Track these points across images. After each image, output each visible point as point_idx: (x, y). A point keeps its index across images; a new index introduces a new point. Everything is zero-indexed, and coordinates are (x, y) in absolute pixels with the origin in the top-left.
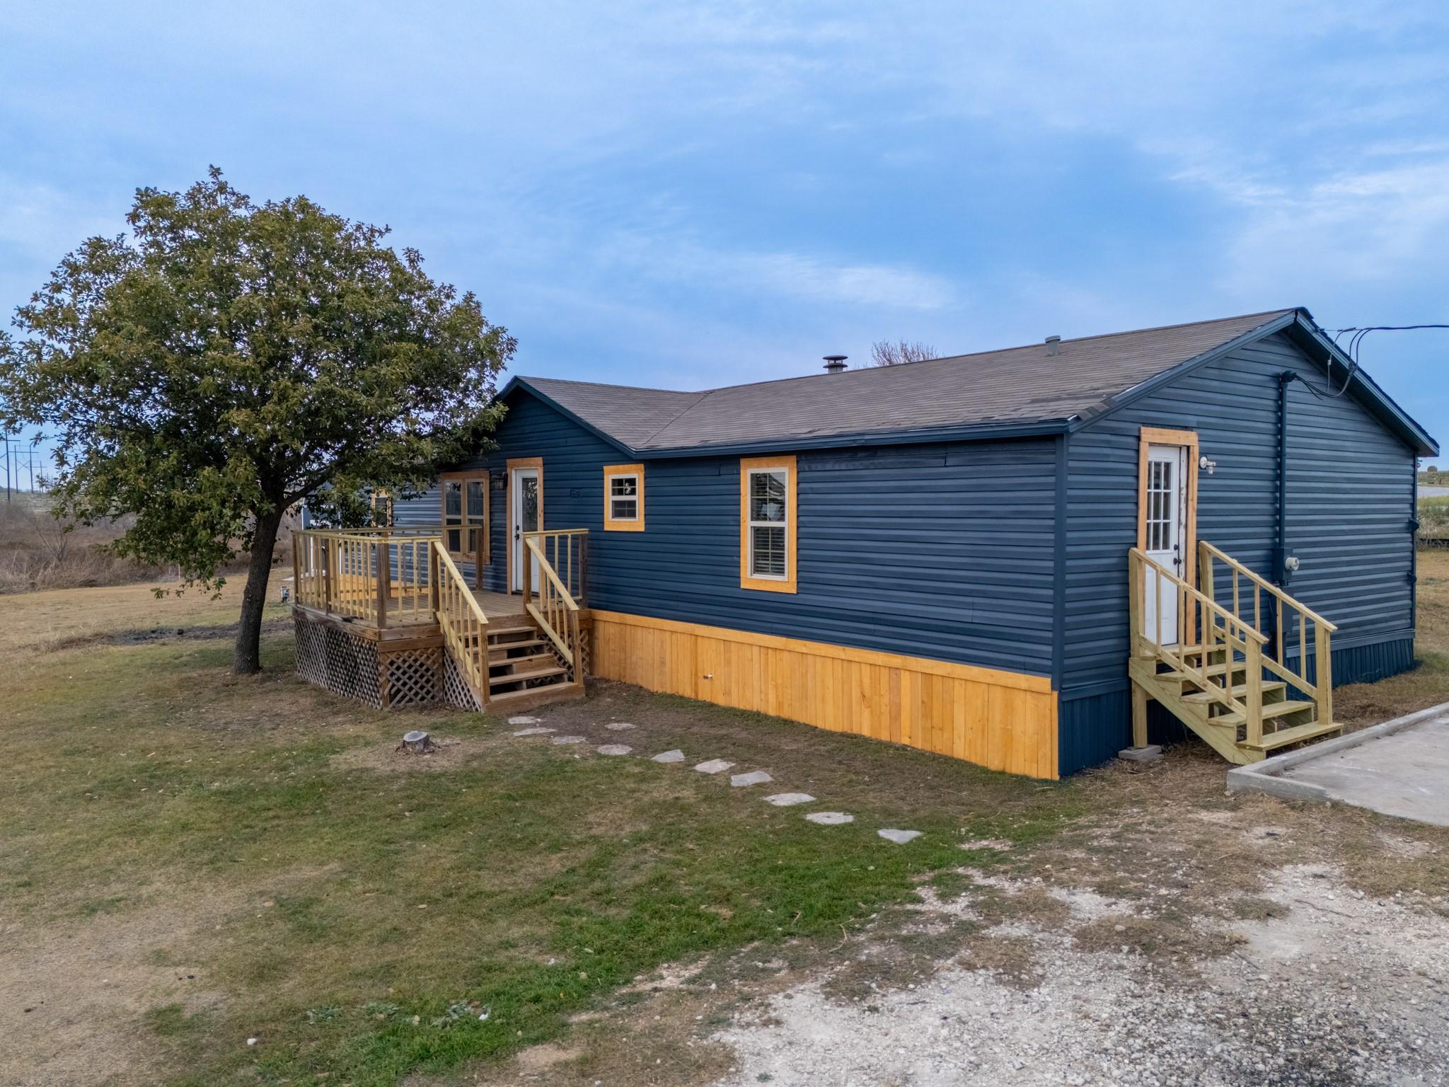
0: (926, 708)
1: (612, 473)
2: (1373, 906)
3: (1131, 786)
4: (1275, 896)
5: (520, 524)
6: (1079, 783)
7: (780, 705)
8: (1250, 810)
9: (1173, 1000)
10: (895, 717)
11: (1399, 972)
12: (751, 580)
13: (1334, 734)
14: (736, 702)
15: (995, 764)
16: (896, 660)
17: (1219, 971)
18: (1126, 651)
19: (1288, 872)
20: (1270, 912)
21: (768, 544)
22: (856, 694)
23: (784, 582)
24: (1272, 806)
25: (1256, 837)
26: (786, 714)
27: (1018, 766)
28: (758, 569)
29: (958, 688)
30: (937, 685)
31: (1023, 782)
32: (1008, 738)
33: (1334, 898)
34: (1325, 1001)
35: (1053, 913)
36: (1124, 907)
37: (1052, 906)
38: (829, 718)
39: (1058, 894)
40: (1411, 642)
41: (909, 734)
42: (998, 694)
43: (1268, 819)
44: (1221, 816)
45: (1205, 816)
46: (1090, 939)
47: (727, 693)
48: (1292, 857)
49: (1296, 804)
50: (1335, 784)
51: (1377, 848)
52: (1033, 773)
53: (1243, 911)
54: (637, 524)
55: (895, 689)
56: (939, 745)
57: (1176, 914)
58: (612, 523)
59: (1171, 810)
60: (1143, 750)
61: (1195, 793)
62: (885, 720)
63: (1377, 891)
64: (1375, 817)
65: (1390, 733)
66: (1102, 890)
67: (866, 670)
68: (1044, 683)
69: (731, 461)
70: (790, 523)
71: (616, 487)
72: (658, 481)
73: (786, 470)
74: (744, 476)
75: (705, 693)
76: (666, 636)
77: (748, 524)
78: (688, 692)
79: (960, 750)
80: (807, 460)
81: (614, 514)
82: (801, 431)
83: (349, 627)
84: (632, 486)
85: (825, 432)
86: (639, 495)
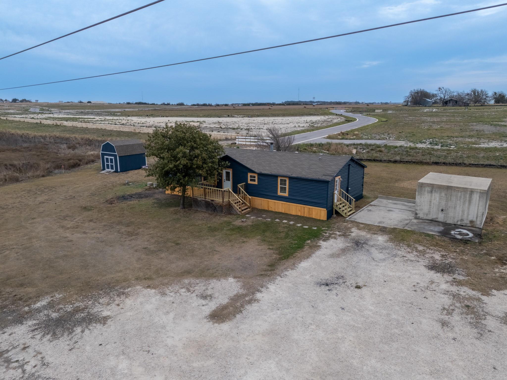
0: (309, 212)
1: (249, 175)
2: (359, 231)
3: (335, 220)
4: (352, 231)
5: (225, 179)
6: (329, 220)
7: (285, 211)
8: (348, 223)
9: (347, 239)
10: (304, 213)
11: (361, 236)
12: (279, 193)
13: (354, 212)
14: (276, 210)
15: (318, 218)
16: (305, 206)
17: (349, 237)
18: (333, 204)
19: (353, 229)
20: (352, 232)
21: (283, 190)
22: (298, 210)
23: (286, 194)
24: (350, 222)
25: (349, 226)
26: (286, 212)
27: (322, 219)
28: (281, 192)
29: (314, 210)
30: (311, 209)
31: (323, 221)
32: (320, 216)
33: (357, 231)
34: (357, 238)
35: (336, 234)
36: (341, 233)
37: (335, 234)
38: (294, 213)
39: (335, 232)
40: (362, 194)
41: (306, 215)
42: (319, 210)
43: (350, 224)
44: (346, 224)
45: (344, 224)
46: (340, 236)
47: (275, 209)
48: (353, 227)
49: (352, 222)
50: (355, 219)
51: (360, 226)
52: (324, 219)
53: (350, 232)
54: (256, 183)
55: (304, 209)
56: (311, 216)
57: (345, 233)
58: (249, 182)
59: (341, 223)
60: (335, 216)
61: (342, 221)
62: (303, 213)
63: (360, 230)
64: (359, 223)
65: (360, 211)
66: (339, 232)
67: (300, 207)
68: (325, 209)
69: (276, 177)
70: (287, 187)
71: (251, 176)
72: (261, 177)
73: (287, 179)
74: (279, 179)
75: (270, 209)
76: (262, 201)
77: (279, 186)
78: (267, 209)
79: (314, 217)
80: (291, 178)
81: (250, 181)
82: (289, 174)
83: (213, 202)
84: (254, 177)
85: (294, 175)
86: (256, 179)
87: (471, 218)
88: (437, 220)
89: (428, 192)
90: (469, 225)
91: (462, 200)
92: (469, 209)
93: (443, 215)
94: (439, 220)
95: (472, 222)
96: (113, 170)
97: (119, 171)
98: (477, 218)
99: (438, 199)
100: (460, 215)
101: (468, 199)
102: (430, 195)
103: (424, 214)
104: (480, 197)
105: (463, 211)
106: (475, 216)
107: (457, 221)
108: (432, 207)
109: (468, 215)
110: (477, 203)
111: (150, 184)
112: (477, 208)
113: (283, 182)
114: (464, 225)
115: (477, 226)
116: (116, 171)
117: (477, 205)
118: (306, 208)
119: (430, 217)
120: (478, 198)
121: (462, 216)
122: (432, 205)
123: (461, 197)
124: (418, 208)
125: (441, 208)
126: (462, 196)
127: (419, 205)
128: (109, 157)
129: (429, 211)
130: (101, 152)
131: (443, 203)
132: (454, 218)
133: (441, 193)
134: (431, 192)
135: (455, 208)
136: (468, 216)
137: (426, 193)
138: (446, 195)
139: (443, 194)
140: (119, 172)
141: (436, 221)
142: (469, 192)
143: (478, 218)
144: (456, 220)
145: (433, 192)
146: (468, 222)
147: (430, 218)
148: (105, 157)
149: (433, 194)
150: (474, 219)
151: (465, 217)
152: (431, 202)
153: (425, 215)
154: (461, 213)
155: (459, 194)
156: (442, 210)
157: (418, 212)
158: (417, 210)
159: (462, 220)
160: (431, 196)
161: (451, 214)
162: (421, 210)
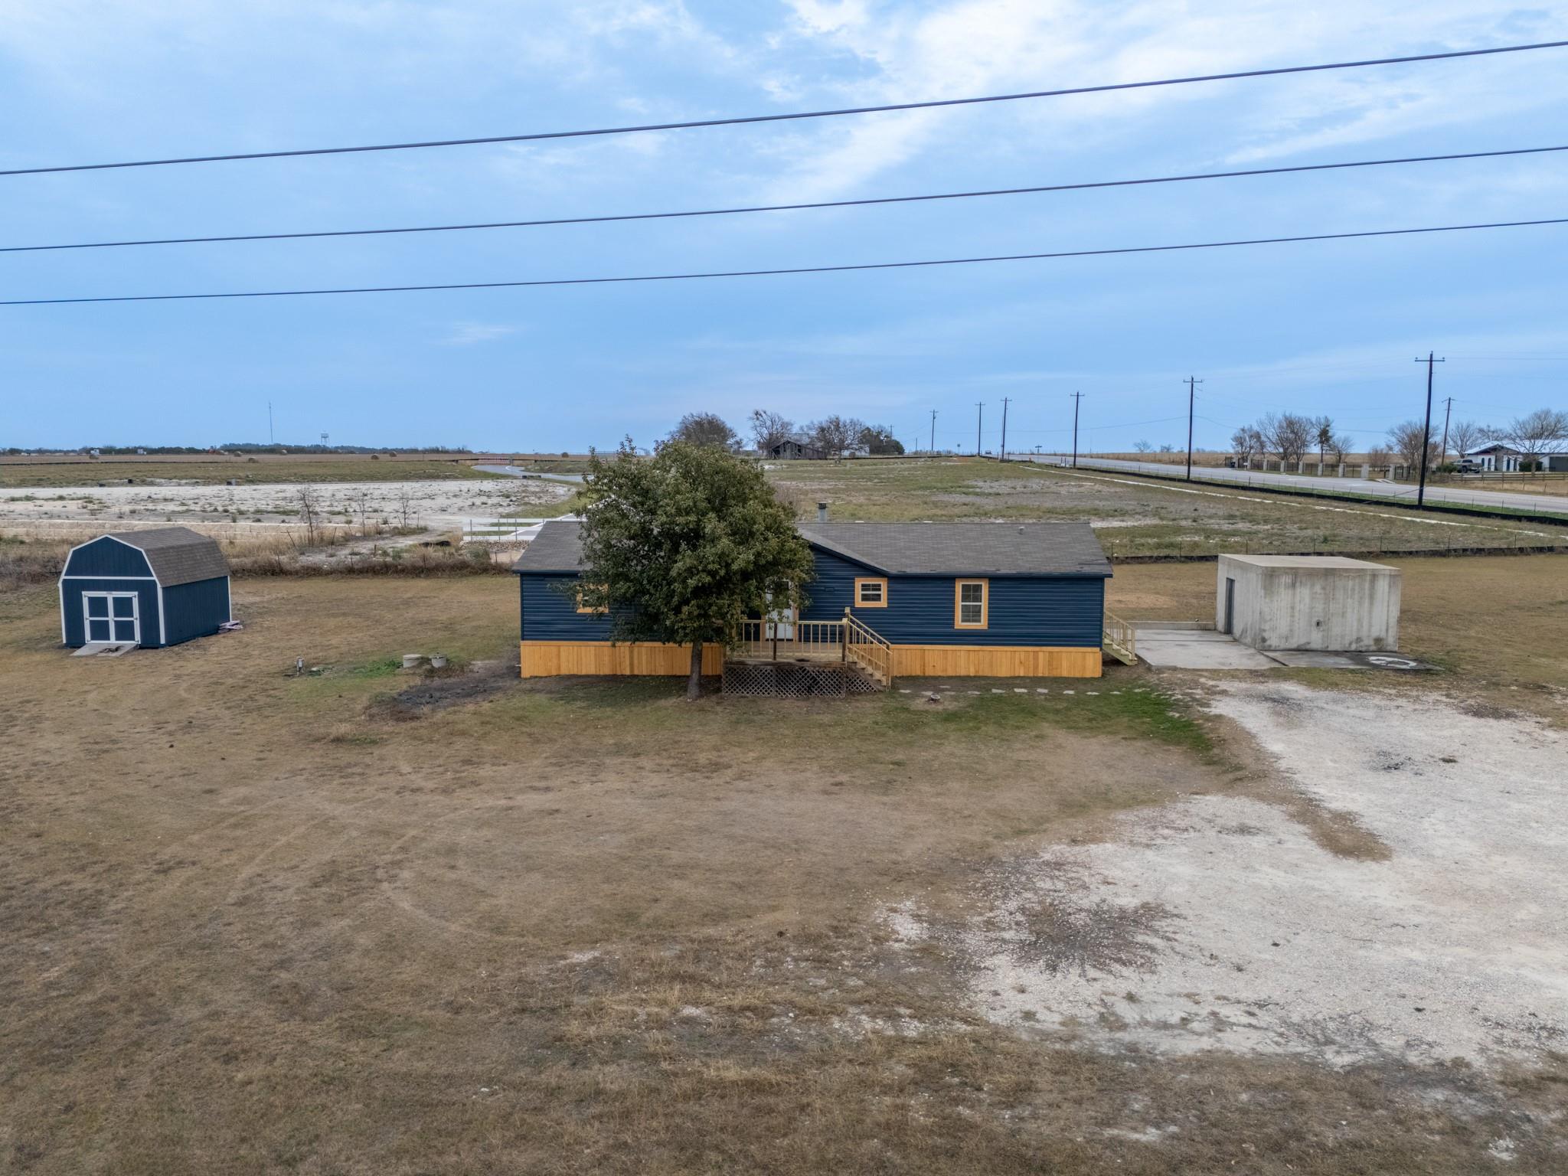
0: (1050, 661)
1: (859, 583)
7: (977, 672)
10: (1036, 667)
12: (960, 624)
14: (949, 673)
15: (1079, 676)
16: (1037, 649)
17: (1232, 693)
21: (972, 614)
22: (1017, 662)
23: (983, 624)
26: (979, 674)
27: (1088, 675)
28: (963, 620)
29: (1064, 656)
30: (1054, 655)
32: (1084, 668)
38: (1004, 672)
41: (1042, 671)
42: (1080, 655)
47: (944, 670)
52: (1094, 676)
54: (883, 603)
55: (1036, 659)
56: (1056, 673)
58: (860, 603)
62: (1031, 669)
67: (1022, 654)
68: (1097, 649)
69: (949, 579)
70: (984, 604)
71: (865, 587)
72: (899, 586)
73: (983, 584)
74: (959, 586)
75: (930, 672)
76: (904, 652)
77: (959, 604)
78: (919, 673)
79: (1065, 674)
80: (994, 579)
81: (863, 599)
82: (989, 569)
83: (805, 664)
84: (878, 587)
85: (1004, 571)
86: (884, 593)
87: (1375, 633)
88: (1308, 647)
89: (1287, 587)
90: (1373, 648)
91: (1356, 596)
92: (1370, 612)
93: (1320, 635)
94: (1313, 646)
95: (1378, 640)
96: (129, 644)
97: (163, 641)
98: (1387, 630)
99: (1307, 600)
100: (1355, 628)
101: (1367, 592)
102: (1290, 592)
103: (1280, 637)
104: (1390, 587)
105: (1360, 620)
106: (1384, 628)
107: (1350, 644)
108: (1296, 619)
109: (1370, 626)
110: (1386, 599)
111: (417, 659)
112: (1386, 609)
113: (972, 593)
114: (1363, 649)
115: (1389, 648)
116: (150, 643)
117: (1386, 604)
118: (1041, 655)
119: (1294, 643)
120: (1386, 587)
121: (1358, 630)
122: (1297, 614)
123: (1353, 590)
124: (1267, 627)
125: (1315, 620)
126: (1357, 588)
127: (1268, 618)
128: (110, 596)
129: (1291, 630)
130: (63, 577)
131: (1319, 607)
132: (1343, 637)
133: (1313, 585)
134: (1293, 585)
135: (1343, 615)
136: (1369, 631)
137: (1282, 590)
138: (1324, 588)
139: (1318, 588)
140: (163, 646)
141: (1307, 650)
142: (1368, 578)
143: (1390, 631)
144: (1347, 642)
145: (1298, 584)
146: (1372, 642)
147: (1294, 646)
148: (86, 595)
149: (1298, 590)
150: (1383, 635)
151: (1364, 633)
152: (1293, 608)
153: (1284, 640)
154: (1355, 624)
155: (1351, 583)
156: (1318, 624)
157: (1266, 635)
158: (1264, 631)
159: (1359, 640)
160: (1294, 595)
161: (1336, 630)
162: (1274, 629)
